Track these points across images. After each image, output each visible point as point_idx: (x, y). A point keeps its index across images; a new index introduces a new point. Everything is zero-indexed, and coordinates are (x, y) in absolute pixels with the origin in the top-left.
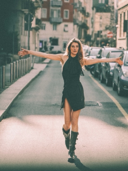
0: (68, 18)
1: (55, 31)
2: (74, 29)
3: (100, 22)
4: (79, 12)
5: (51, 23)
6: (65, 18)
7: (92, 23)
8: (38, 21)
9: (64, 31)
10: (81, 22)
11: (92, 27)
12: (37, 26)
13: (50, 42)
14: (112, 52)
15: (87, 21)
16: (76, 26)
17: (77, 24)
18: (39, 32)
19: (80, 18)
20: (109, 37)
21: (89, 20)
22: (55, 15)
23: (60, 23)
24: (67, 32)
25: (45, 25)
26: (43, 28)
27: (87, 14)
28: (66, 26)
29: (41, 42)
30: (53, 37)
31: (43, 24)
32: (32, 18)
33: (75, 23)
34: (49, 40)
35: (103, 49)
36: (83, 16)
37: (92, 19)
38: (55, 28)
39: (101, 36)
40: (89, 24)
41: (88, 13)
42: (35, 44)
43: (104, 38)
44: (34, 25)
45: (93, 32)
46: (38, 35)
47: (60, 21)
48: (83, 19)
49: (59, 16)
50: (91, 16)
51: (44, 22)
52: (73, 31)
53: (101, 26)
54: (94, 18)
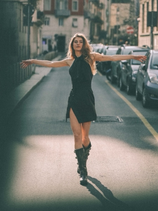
0: (77, 11)
1: (61, 27)
2: (85, 24)
3: (117, 15)
4: (91, 3)
5: (57, 17)
6: (73, 10)
7: (108, 16)
8: (40, 15)
9: (73, 26)
10: (94, 14)
11: (108, 21)
12: (39, 20)
13: (56, 39)
14: (134, 51)
15: (100, 14)
16: (87, 20)
17: (89, 18)
18: (42, 28)
19: (92, 10)
20: (129, 32)
21: (103, 12)
22: (62, 6)
23: (67, 17)
24: (76, 27)
25: (49, 18)
26: (47, 23)
27: (100, 6)
28: (75, 20)
29: (44, 40)
30: (59, 33)
31: (46, 18)
32: (33, 11)
33: (86, 17)
34: (54, 38)
35: (122, 48)
36: (96, 8)
37: (107, 11)
38: (61, 23)
39: (119, 32)
40: (104, 18)
41: (102, 4)
42: (37, 43)
43: (123, 34)
44: (34, 19)
45: (108, 27)
46: (41, 31)
47: (67, 14)
48: (96, 11)
49: (66, 8)
50: (106, 7)
51: (47, 16)
52: (84, 27)
53: (118, 19)
54: (109, 10)
